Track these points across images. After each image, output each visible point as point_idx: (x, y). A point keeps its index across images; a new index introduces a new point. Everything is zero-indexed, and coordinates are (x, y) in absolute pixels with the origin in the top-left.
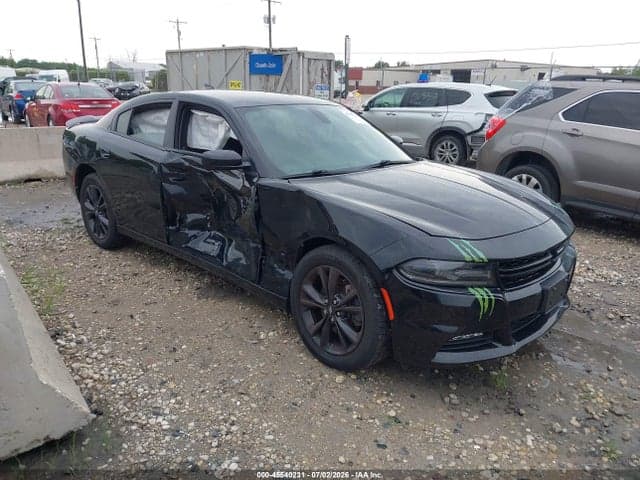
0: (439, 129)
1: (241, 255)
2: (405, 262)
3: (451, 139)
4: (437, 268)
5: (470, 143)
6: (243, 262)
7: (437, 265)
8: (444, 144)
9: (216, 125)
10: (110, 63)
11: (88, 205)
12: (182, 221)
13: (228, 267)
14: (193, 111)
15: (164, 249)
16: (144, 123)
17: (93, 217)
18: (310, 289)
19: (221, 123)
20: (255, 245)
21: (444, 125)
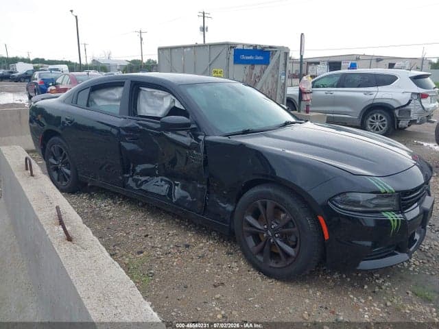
0: (371, 104)
1: (187, 194)
2: (335, 196)
3: (380, 113)
4: (361, 199)
5: (398, 116)
6: (189, 198)
7: (361, 197)
8: (375, 116)
9: (162, 98)
10: (94, 60)
11: (52, 160)
12: (134, 170)
13: (177, 203)
14: (141, 88)
15: (120, 192)
16: (99, 97)
17: (57, 169)
18: (250, 219)
19: (166, 96)
20: (201, 186)
21: (375, 102)
